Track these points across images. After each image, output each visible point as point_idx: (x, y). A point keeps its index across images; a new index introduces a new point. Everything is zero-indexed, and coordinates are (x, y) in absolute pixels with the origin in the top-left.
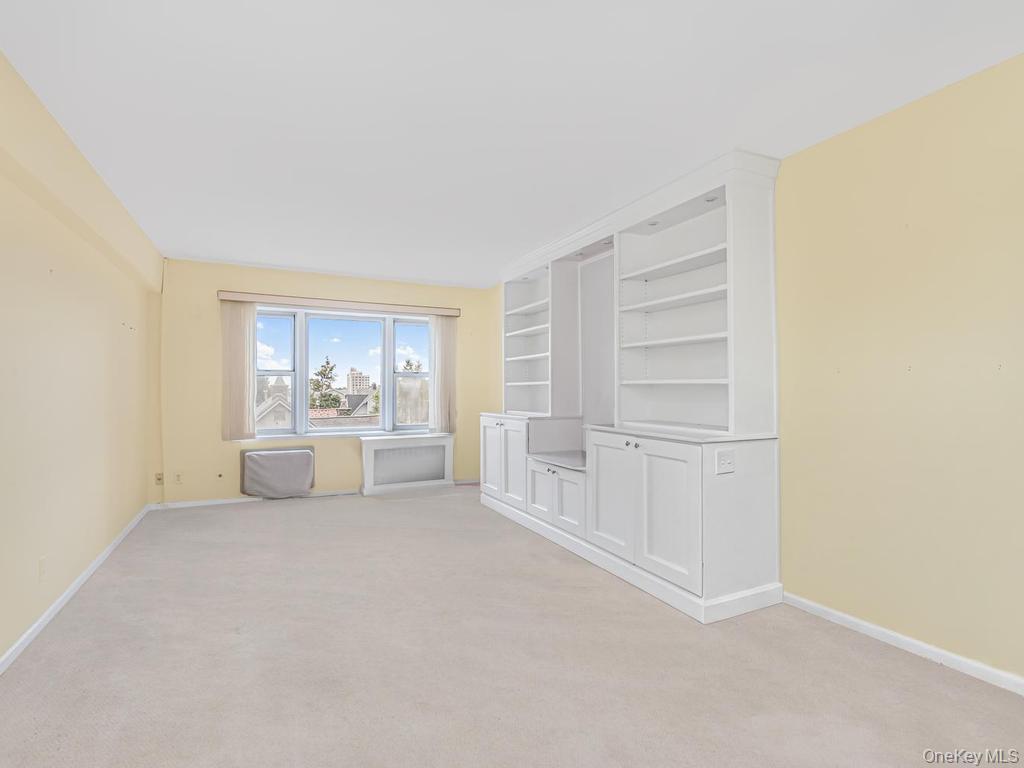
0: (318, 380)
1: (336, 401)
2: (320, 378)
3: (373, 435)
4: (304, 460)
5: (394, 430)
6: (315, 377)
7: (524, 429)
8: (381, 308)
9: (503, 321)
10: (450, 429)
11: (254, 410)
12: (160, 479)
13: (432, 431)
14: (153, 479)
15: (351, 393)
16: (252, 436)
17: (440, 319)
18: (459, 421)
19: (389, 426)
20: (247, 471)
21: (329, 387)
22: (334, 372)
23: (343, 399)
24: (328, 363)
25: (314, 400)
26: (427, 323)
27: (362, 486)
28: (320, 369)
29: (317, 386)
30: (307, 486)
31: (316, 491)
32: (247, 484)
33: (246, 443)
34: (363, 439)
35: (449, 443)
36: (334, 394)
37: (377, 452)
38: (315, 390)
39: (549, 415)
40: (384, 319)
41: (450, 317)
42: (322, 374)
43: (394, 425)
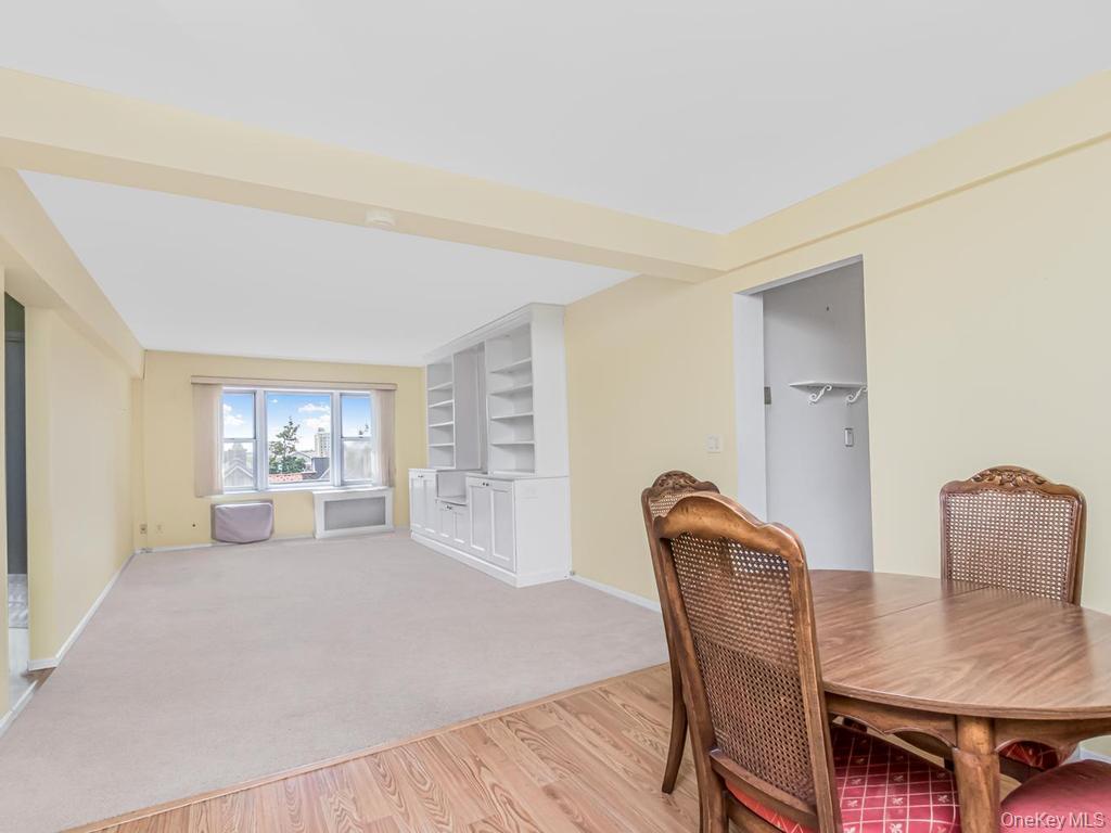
0: (279, 443)
1: (301, 465)
2: (282, 440)
3: (325, 488)
4: (265, 510)
5: (342, 485)
6: (277, 440)
7: (434, 479)
8: (329, 385)
9: (426, 397)
10: (390, 482)
11: (223, 469)
12: (144, 529)
13: (374, 485)
14: (137, 529)
15: (318, 456)
16: (221, 492)
17: (380, 393)
18: (398, 478)
19: (337, 481)
20: (217, 520)
21: (293, 449)
22: (297, 433)
23: (309, 463)
24: (291, 423)
25: (276, 465)
26: (368, 395)
27: (314, 533)
28: (282, 430)
29: (280, 449)
30: (267, 534)
31: (275, 537)
32: (218, 531)
33: (216, 498)
34: (315, 493)
35: (389, 496)
36: (299, 457)
37: (327, 504)
38: (276, 453)
39: (454, 468)
40: (332, 394)
41: (387, 391)
42: (285, 435)
43: (342, 481)
